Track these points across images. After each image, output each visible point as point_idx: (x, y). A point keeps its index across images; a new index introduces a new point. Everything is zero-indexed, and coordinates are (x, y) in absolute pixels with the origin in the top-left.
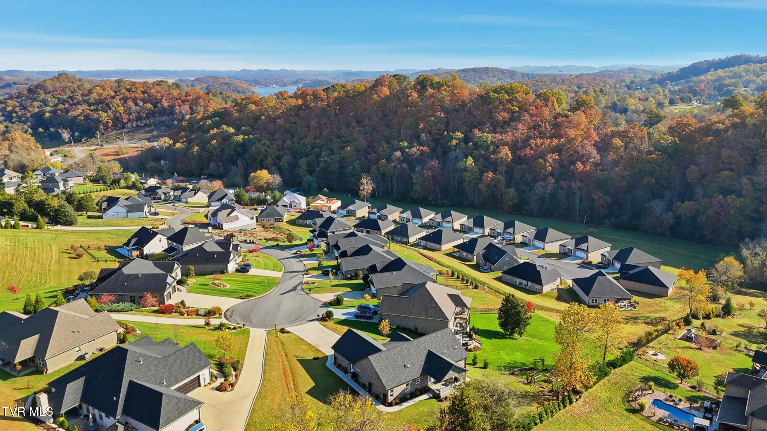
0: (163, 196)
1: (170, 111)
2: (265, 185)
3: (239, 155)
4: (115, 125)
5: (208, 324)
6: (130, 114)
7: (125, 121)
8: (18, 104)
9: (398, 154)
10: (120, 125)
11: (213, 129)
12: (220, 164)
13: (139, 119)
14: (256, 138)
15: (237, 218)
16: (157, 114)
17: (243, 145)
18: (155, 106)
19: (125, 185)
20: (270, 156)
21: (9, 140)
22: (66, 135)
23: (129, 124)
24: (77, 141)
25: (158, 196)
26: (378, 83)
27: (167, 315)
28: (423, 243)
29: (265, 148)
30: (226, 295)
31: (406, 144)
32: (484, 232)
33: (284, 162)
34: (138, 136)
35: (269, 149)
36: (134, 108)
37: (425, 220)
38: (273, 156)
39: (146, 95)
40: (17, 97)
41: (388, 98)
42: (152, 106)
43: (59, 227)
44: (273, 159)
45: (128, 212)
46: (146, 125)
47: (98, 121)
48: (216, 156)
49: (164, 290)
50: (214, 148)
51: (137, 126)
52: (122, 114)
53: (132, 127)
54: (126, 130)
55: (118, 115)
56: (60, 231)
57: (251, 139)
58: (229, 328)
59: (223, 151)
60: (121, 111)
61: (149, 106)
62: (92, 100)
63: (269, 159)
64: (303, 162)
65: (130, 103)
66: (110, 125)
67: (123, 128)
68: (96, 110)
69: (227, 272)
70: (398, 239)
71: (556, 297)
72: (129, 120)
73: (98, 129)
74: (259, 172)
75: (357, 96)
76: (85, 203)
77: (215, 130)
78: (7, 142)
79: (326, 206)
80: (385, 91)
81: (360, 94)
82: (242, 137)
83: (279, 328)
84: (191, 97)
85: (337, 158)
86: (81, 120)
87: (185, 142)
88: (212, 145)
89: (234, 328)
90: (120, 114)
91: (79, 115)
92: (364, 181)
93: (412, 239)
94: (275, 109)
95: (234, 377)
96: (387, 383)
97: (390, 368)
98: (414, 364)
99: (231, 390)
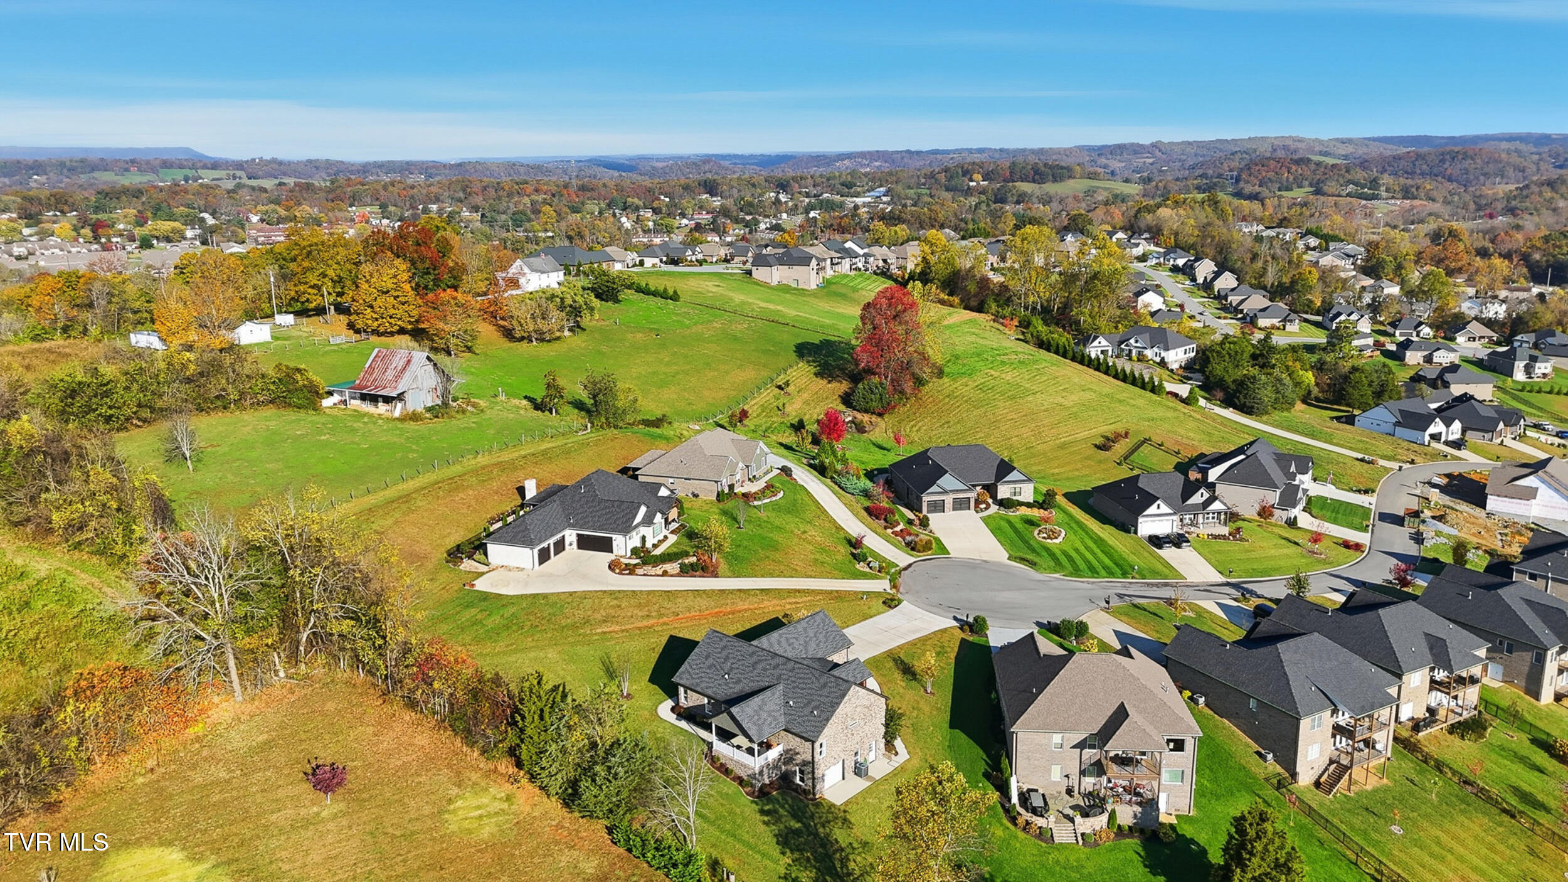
5: (857, 544)
15: (1531, 494)
27: (871, 519)
43: (1229, 414)
49: (925, 488)
58: (868, 564)
69: (1136, 532)
76: (1350, 390)
83: (899, 597)
89: (871, 568)
95: (660, 572)
96: (683, 673)
97: (710, 661)
98: (739, 681)
99: (620, 574)
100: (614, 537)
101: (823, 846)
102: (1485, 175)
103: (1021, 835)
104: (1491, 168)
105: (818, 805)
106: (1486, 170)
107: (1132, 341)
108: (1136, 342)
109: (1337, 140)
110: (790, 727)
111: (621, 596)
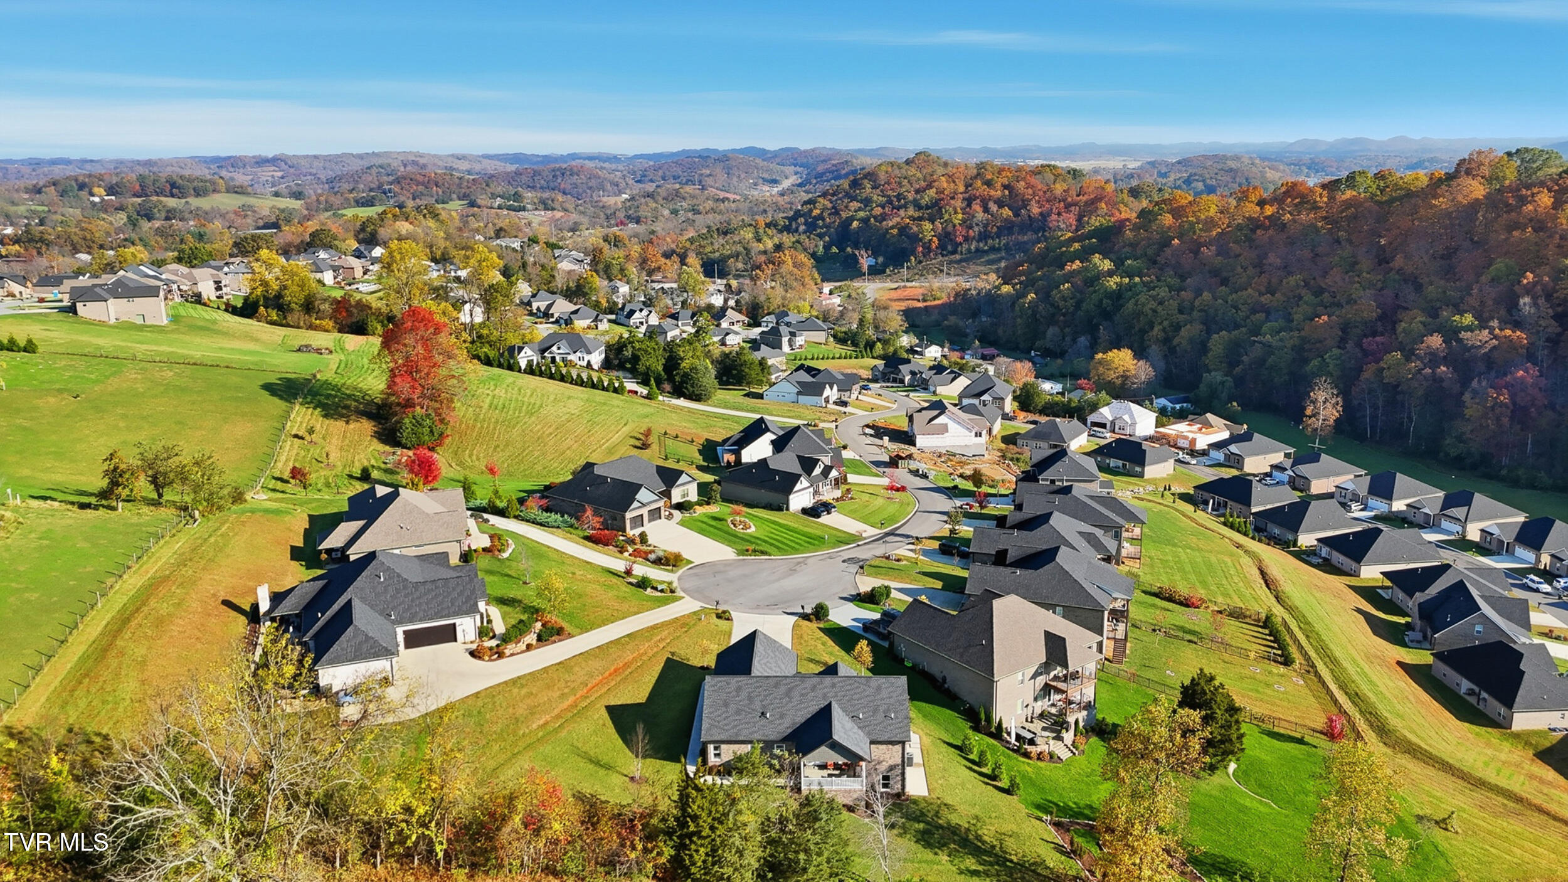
0: (907, 378)
1: (1040, 225)
2: (1119, 382)
3: (1107, 315)
4: (942, 247)
5: (628, 572)
6: (971, 227)
7: (960, 239)
8: (830, 205)
9: (1435, 341)
10: (949, 248)
11: (1073, 262)
12: (1067, 330)
13: (984, 236)
14: (1144, 284)
15: (944, 429)
16: (1016, 229)
17: (1118, 296)
18: (1016, 215)
19: (882, 352)
20: (1160, 324)
21: (774, 264)
22: (866, 261)
23: (965, 246)
24: (876, 272)
25: (900, 376)
26: (1466, 168)
27: (600, 547)
28: (1325, 551)
29: (1153, 304)
30: (730, 541)
31: (1468, 319)
32: (1538, 560)
33: (1183, 337)
34: (973, 268)
35: (1160, 308)
36: (980, 216)
37: (1399, 505)
38: (1166, 323)
39: (1007, 192)
40: (833, 195)
41: (1475, 205)
42: (1010, 213)
43: (682, 402)
44: (1164, 330)
45: (799, 393)
46: (993, 249)
47: (915, 239)
48: (1064, 315)
49: (626, 507)
50: (1064, 298)
51: (977, 250)
52: (958, 227)
53: (969, 251)
54: (958, 257)
55: (950, 228)
56: (682, 408)
57: (1136, 284)
58: (655, 589)
59: (1078, 305)
60: (957, 222)
61: (1007, 212)
62: (923, 203)
63: (1157, 329)
64: (1218, 342)
65: (977, 207)
66: (934, 246)
67: (954, 252)
68: (920, 219)
69: (788, 509)
70: (1277, 531)
71: (1540, 748)
72: (967, 239)
73: (913, 252)
74: (1113, 354)
75: (1400, 199)
76: (747, 370)
77: (1077, 265)
78: (771, 266)
79: (1186, 438)
80: (1477, 189)
81: (1410, 194)
82: (1118, 280)
83: (721, 608)
84: (1085, 198)
85: (1290, 339)
86: (893, 236)
87: (1021, 283)
88: (1060, 291)
89: (662, 591)
90: (954, 226)
91: (892, 228)
92: (1320, 395)
93: (1306, 540)
94: (1210, 223)
95: (524, 648)
96: (709, 729)
97: (733, 708)
98: (782, 716)
99: (490, 660)
100: (458, 621)
101: (954, 833)
102: (590, 188)
103: (1040, 764)
104: (593, 183)
105: (915, 802)
106: (590, 184)
107: (554, 348)
108: (559, 348)
109: (453, 156)
110: (874, 738)
111: (524, 682)
